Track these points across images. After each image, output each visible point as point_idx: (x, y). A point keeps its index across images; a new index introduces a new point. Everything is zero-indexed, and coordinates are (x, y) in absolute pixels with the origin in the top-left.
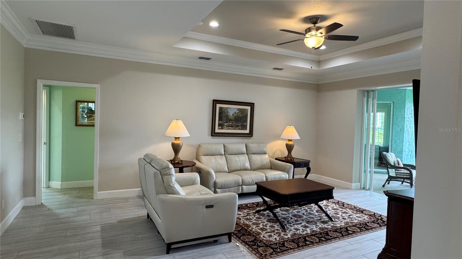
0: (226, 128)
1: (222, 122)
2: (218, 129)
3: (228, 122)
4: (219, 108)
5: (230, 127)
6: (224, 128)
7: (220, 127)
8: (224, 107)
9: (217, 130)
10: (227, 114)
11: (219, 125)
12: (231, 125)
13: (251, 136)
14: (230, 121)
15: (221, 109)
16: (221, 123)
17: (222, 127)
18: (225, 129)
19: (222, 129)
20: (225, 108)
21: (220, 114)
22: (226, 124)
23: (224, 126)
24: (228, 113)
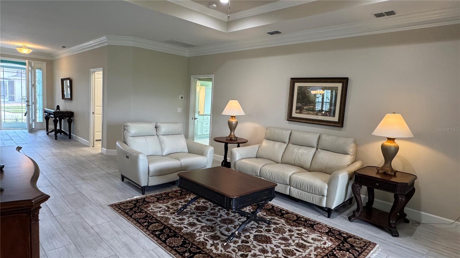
0: (306, 113)
1: (301, 105)
2: (296, 113)
3: (309, 105)
4: (298, 88)
5: (310, 112)
6: (303, 112)
7: (298, 111)
8: (304, 87)
9: (294, 115)
10: (307, 95)
11: (297, 109)
12: (311, 109)
13: (340, 125)
14: (311, 104)
15: (300, 88)
16: (299, 105)
17: (301, 111)
18: (304, 114)
19: (300, 113)
20: (306, 87)
21: (299, 94)
22: (305, 108)
23: (303, 110)
24: (308, 93)
